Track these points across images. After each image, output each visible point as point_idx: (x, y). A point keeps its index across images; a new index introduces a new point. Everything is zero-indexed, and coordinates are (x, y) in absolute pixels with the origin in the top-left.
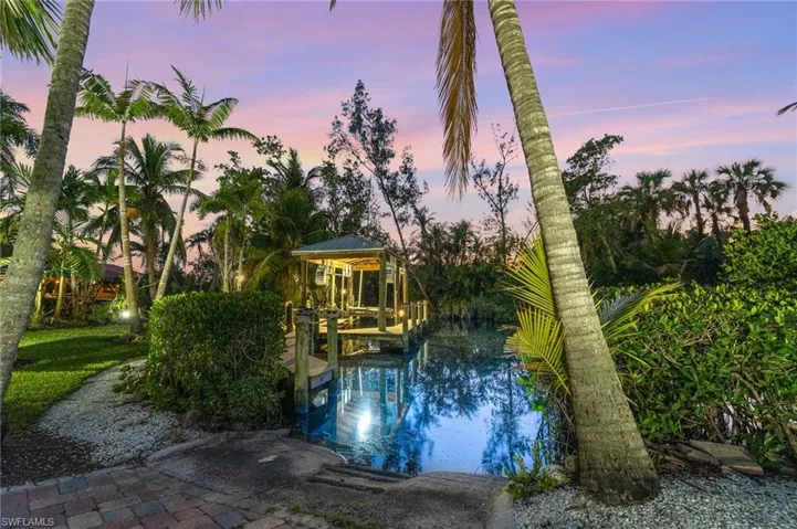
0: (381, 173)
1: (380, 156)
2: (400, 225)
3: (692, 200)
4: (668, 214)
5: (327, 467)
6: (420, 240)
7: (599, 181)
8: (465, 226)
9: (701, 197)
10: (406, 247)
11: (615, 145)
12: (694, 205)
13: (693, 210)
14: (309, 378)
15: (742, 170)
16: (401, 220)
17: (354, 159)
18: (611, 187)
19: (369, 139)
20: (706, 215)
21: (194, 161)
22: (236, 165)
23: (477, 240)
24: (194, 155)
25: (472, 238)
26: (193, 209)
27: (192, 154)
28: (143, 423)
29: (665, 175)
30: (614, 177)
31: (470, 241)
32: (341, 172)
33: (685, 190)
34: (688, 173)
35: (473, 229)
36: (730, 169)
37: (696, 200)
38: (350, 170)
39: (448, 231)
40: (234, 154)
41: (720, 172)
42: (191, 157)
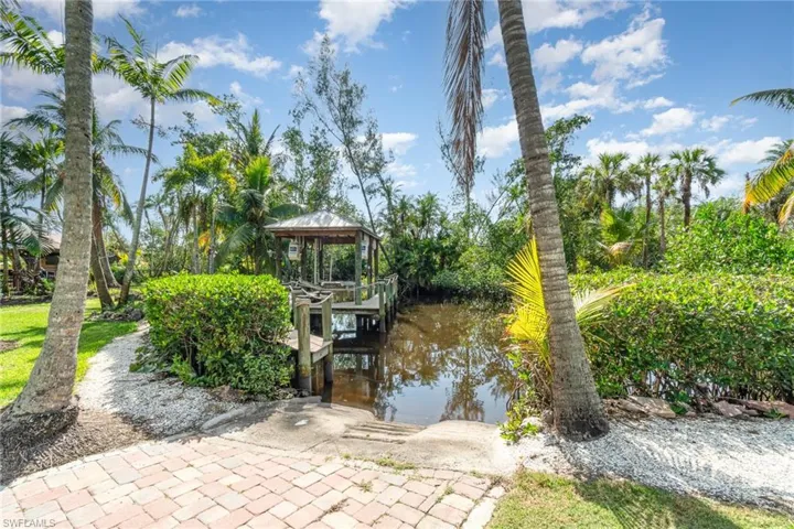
0: (348, 142)
1: (348, 122)
2: (368, 197)
3: (644, 181)
4: (623, 194)
5: (350, 427)
6: (386, 212)
7: (565, 161)
8: (431, 199)
9: (653, 179)
10: (374, 219)
11: (583, 126)
12: (645, 187)
13: (644, 191)
14: (312, 354)
15: (691, 156)
16: (369, 192)
17: (322, 126)
18: (575, 167)
19: (336, 102)
20: (654, 196)
21: (152, 126)
22: (192, 127)
23: (443, 213)
24: (153, 120)
25: (438, 212)
26: (155, 179)
27: (150, 118)
28: (180, 398)
29: (624, 158)
30: (579, 158)
31: (436, 215)
32: (307, 140)
33: (640, 174)
34: (644, 155)
35: (439, 202)
36: (681, 155)
37: (648, 182)
38: (316, 138)
39: (415, 204)
40: (190, 115)
41: (672, 157)
42: (150, 122)
